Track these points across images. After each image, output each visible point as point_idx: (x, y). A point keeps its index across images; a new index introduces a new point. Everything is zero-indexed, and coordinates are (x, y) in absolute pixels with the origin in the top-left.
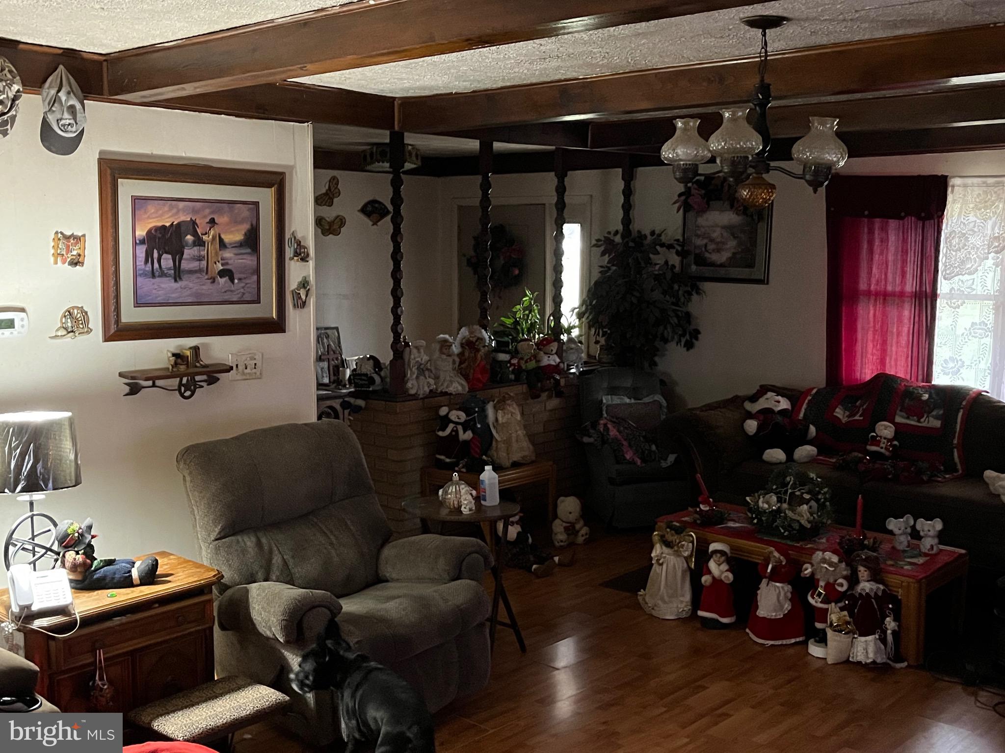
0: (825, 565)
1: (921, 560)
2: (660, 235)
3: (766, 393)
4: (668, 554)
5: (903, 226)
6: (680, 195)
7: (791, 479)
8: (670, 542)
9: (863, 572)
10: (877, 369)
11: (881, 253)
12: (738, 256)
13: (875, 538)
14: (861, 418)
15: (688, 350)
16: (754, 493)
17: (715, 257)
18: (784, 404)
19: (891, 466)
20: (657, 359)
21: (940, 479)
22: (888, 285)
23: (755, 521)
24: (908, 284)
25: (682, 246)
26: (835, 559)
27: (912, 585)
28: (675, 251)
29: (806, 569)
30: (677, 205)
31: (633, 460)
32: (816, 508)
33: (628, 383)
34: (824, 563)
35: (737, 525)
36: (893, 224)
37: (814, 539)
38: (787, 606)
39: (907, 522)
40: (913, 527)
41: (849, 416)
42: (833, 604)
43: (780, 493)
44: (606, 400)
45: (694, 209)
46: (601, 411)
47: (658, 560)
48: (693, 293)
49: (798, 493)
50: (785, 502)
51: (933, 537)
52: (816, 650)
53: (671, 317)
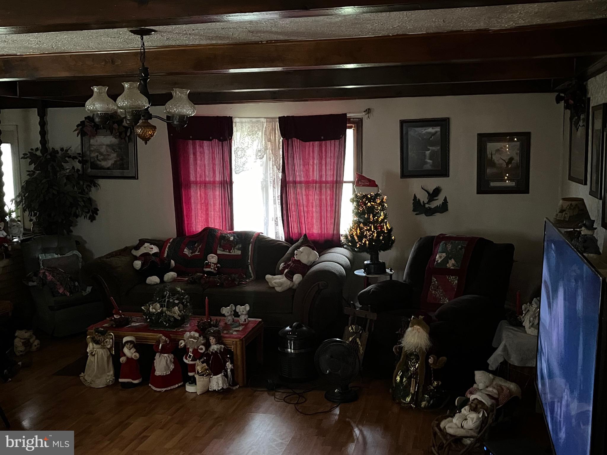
0: (192, 339)
1: (241, 328)
2: (67, 151)
3: (144, 244)
4: (97, 348)
5: (212, 144)
6: (78, 126)
7: (167, 293)
8: (98, 341)
9: (212, 340)
10: (204, 225)
11: (201, 160)
12: (118, 163)
13: (217, 320)
14: (199, 253)
15: (92, 221)
16: (146, 304)
17: (104, 164)
18: (155, 249)
19: (219, 279)
20: (71, 228)
21: (243, 282)
22: (206, 178)
23: (149, 320)
24: (217, 177)
25: (82, 157)
26: (197, 335)
27: (238, 342)
28: (78, 160)
29: (182, 343)
30: (77, 132)
31: (65, 293)
32: (182, 308)
33: (55, 245)
34: (191, 338)
35: (137, 324)
36: (206, 143)
37: (182, 325)
38: (172, 367)
39: (231, 308)
40: (235, 311)
41: (192, 253)
42: (198, 361)
43: (161, 302)
44: (41, 257)
45: (88, 134)
46: (39, 264)
47: (92, 353)
48: (92, 186)
49: (171, 301)
50: (165, 307)
51: (246, 315)
52: (190, 389)
53: (80, 202)
